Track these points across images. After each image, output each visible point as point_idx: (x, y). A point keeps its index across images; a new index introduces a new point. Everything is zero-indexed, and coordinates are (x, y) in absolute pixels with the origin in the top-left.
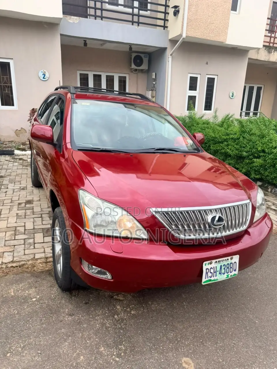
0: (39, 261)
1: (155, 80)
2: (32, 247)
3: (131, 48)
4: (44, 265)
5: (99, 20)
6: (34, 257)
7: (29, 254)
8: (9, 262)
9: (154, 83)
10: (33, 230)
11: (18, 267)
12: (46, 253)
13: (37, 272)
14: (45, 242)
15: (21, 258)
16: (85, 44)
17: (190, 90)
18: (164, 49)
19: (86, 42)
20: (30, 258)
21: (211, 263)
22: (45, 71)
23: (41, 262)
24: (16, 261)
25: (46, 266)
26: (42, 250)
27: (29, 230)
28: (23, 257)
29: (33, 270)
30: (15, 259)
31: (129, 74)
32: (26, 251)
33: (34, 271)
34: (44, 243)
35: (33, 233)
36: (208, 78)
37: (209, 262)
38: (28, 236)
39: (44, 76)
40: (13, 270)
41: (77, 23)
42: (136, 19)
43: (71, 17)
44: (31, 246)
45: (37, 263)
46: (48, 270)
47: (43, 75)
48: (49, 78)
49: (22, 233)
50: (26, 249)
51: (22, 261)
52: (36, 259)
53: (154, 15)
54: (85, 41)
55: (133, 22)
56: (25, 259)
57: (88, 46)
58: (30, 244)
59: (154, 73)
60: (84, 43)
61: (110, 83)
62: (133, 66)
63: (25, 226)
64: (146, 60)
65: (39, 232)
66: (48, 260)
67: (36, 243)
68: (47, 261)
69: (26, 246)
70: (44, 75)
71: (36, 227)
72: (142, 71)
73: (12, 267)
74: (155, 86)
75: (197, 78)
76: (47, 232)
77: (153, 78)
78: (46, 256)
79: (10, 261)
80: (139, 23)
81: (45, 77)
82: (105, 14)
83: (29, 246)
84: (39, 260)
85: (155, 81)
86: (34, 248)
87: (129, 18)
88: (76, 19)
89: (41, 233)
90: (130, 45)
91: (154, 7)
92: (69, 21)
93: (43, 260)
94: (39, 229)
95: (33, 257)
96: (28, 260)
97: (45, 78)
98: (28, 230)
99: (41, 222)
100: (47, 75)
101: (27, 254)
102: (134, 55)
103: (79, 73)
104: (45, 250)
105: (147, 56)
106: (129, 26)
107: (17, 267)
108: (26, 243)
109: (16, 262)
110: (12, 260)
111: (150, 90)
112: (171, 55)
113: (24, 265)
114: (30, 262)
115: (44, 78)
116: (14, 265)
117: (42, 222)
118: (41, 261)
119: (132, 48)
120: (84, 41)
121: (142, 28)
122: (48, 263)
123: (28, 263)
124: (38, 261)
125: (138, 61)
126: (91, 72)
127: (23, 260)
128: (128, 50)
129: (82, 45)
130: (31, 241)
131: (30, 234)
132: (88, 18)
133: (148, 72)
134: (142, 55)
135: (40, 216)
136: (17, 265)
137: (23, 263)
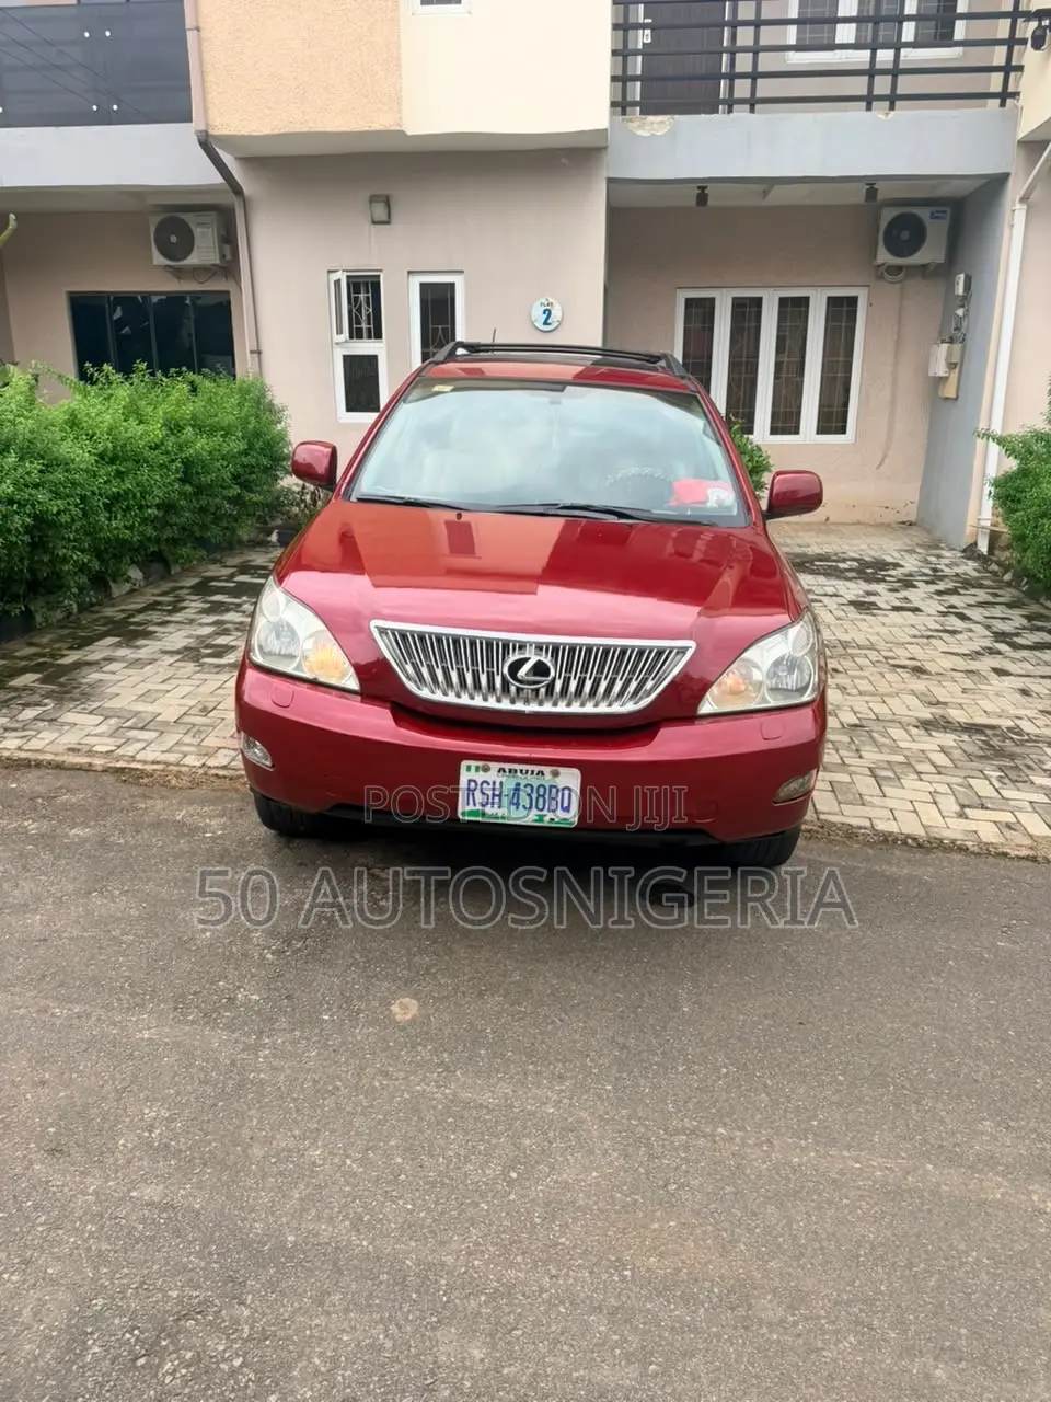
1: (965, 301)
3: (872, 193)
5: (742, 113)
9: (960, 312)
16: (702, 198)
18: (999, 181)
19: (706, 191)
21: (486, 770)
22: (551, 300)
31: (868, 286)
37: (480, 764)
39: (545, 316)
41: (665, 134)
42: (882, 85)
43: (644, 119)
47: (544, 313)
48: (560, 323)
53: (977, 57)
54: (703, 189)
55: (869, 100)
57: (710, 202)
59: (962, 276)
60: (699, 195)
61: (797, 324)
62: (884, 257)
64: (936, 232)
70: (548, 313)
72: (923, 270)
74: (964, 323)
77: (958, 296)
80: (893, 99)
81: (549, 321)
82: (765, 88)
85: (963, 306)
87: (858, 86)
88: (662, 122)
90: (871, 185)
91: (982, 29)
92: (640, 132)
97: (549, 324)
100: (556, 313)
102: (888, 215)
103: (681, 297)
105: (945, 212)
106: (856, 113)
111: (943, 342)
112: (1023, 200)
115: (546, 323)
119: (876, 191)
120: (699, 188)
121: (904, 113)
125: (905, 235)
126: (724, 290)
128: (860, 198)
129: (693, 202)
133: (943, 272)
134: (924, 213)
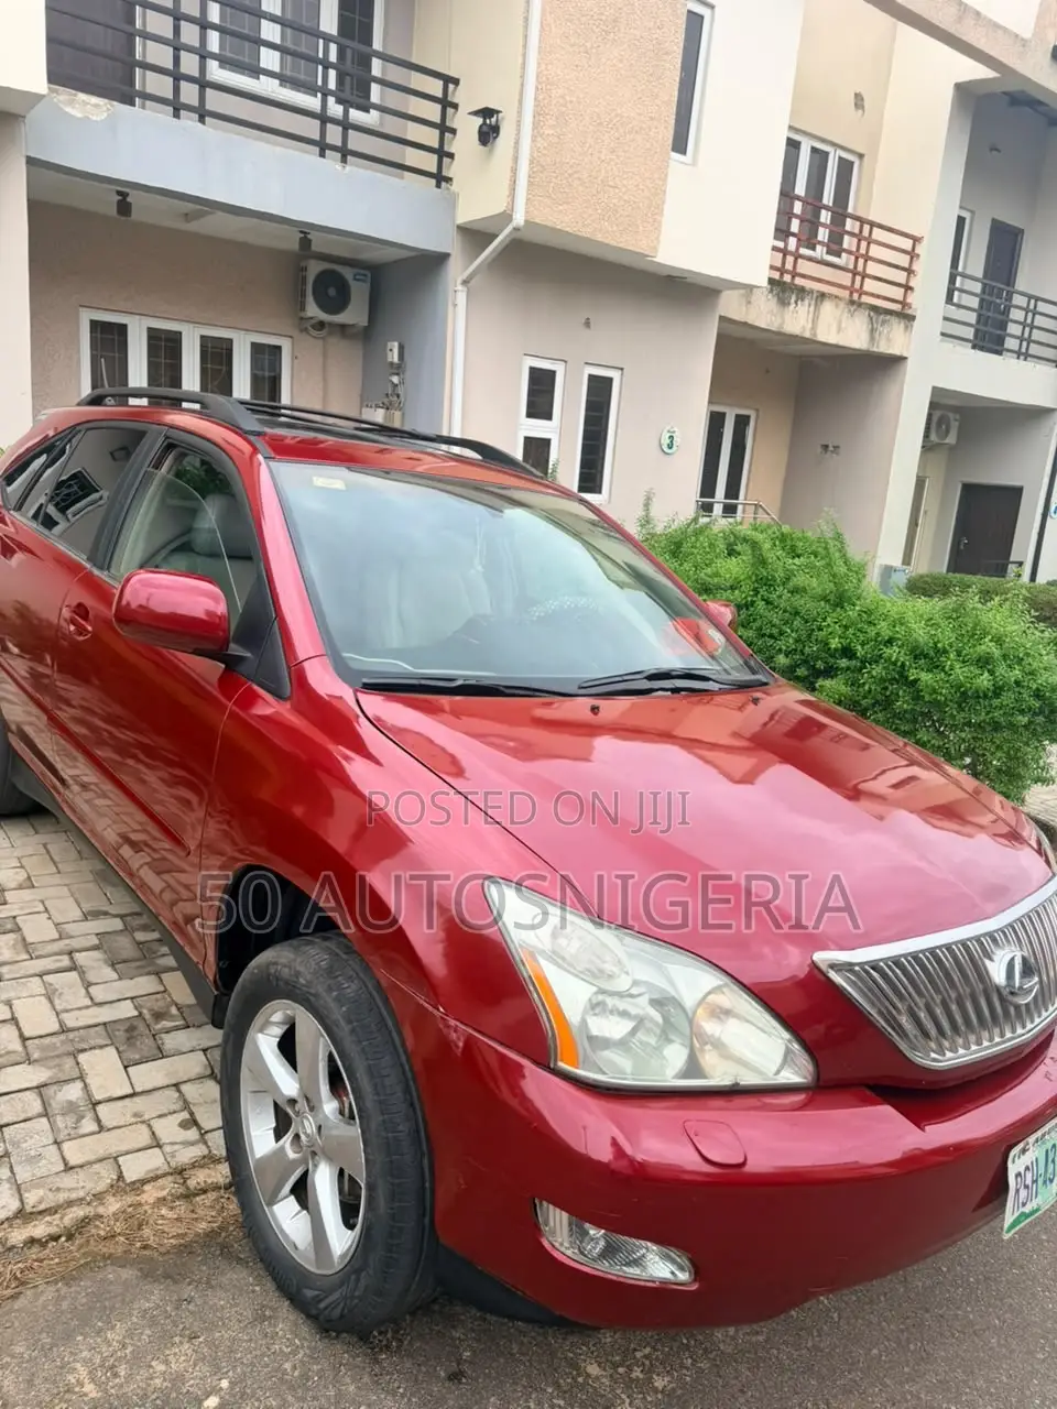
0: (151, 1194)
1: (398, 369)
2: (88, 1125)
3: (305, 242)
4: (182, 1208)
5: (189, 121)
6: (120, 1177)
7: (90, 1163)
8: (7, 1219)
9: (395, 379)
10: (63, 1037)
11: (60, 1237)
12: (168, 1149)
13: (162, 1250)
14: (138, 1089)
15: (58, 1189)
16: (124, 207)
17: (529, 415)
18: (441, 259)
19: (129, 199)
20: (102, 1186)
23: (164, 1199)
24: (42, 1207)
25: (193, 1211)
26: (143, 1137)
27: (41, 1037)
28: (68, 1181)
29: (138, 1245)
30: (32, 1198)
31: (291, 337)
32: (65, 1146)
33: (145, 1247)
34: (136, 1099)
35: (69, 1054)
36: (591, 377)
38: (50, 1068)
40: (41, 1261)
41: (102, 121)
43: (75, 95)
44: (83, 1117)
45: (147, 1207)
46: (211, 1235)
49: (19, 1059)
50: (61, 1137)
51: (70, 1204)
52: (134, 1183)
54: (123, 195)
55: (323, 148)
56: (81, 1194)
57: (135, 215)
58: (71, 1108)
59: (396, 344)
60: (119, 202)
61: (219, 367)
62: (313, 310)
63: (14, 1020)
64: (359, 292)
65: (93, 1043)
66: (192, 1183)
67: (99, 1103)
68: (188, 1188)
69: (60, 1121)
71: (71, 1020)
72: (343, 329)
73: (32, 1241)
74: (400, 390)
75: (553, 373)
76: (128, 1039)
77: (392, 364)
78: (173, 1164)
79: (10, 1214)
80: (345, 153)
82: (215, 101)
83: (70, 1120)
84: (146, 1187)
85: (398, 374)
86: (101, 1128)
87: (311, 128)
88: (96, 106)
89: (107, 1045)
90: (305, 231)
92: (68, 109)
93: (168, 1186)
94: (93, 1030)
95: (115, 1177)
96: (99, 1197)
98: (36, 1041)
99: (83, 991)
101: (81, 1166)
102: (314, 268)
103: (86, 317)
104: (153, 1133)
105: (365, 275)
106: (310, 156)
107: (55, 1238)
108: (55, 1106)
109: (40, 1213)
110: (15, 1205)
111: (377, 406)
112: (465, 282)
113: (84, 1222)
114: (113, 1205)
116: (39, 1230)
117: (86, 989)
118: (164, 1193)
119: (310, 241)
120: (119, 193)
121: (355, 169)
122: (198, 1195)
123: (101, 1210)
124: (143, 1192)
125: (332, 292)
126: (137, 317)
127: (74, 1196)
128: (296, 246)
129: (113, 211)
130: (73, 1092)
131: (57, 1061)
132: (134, 105)
133: (367, 336)
134: (348, 273)
135: (65, 961)
136: (53, 1230)
137: (78, 1212)
